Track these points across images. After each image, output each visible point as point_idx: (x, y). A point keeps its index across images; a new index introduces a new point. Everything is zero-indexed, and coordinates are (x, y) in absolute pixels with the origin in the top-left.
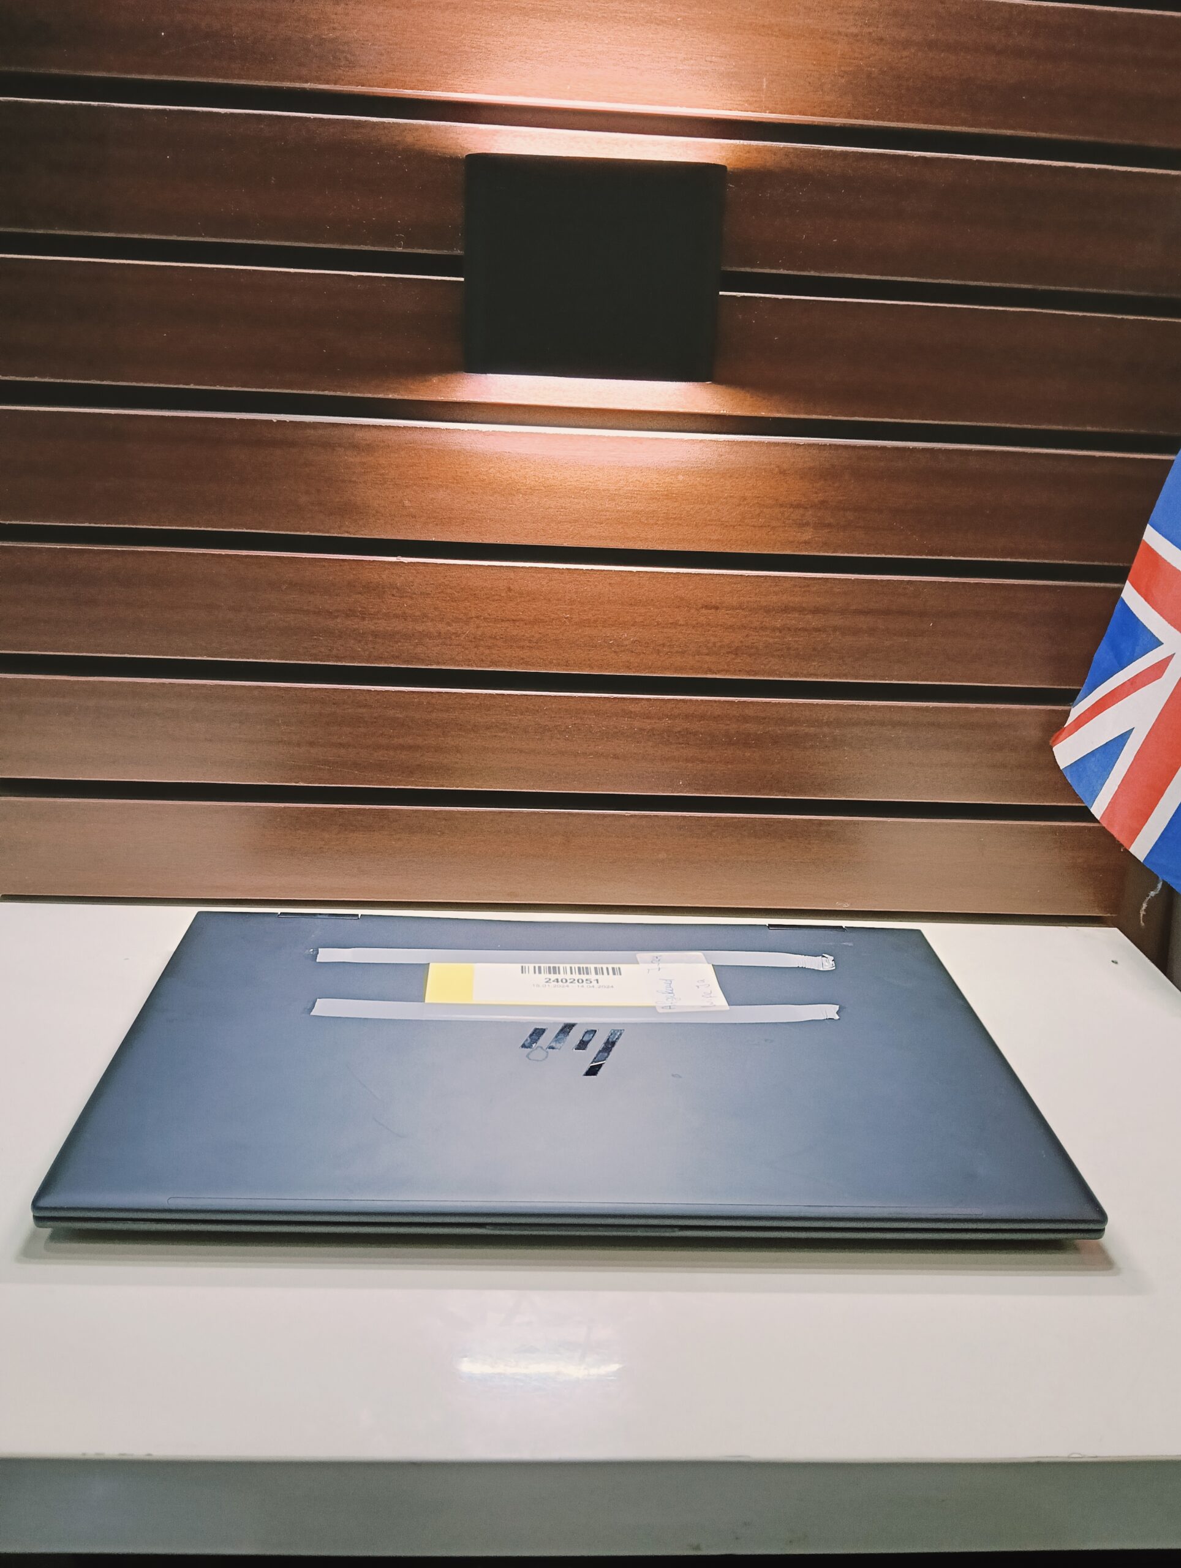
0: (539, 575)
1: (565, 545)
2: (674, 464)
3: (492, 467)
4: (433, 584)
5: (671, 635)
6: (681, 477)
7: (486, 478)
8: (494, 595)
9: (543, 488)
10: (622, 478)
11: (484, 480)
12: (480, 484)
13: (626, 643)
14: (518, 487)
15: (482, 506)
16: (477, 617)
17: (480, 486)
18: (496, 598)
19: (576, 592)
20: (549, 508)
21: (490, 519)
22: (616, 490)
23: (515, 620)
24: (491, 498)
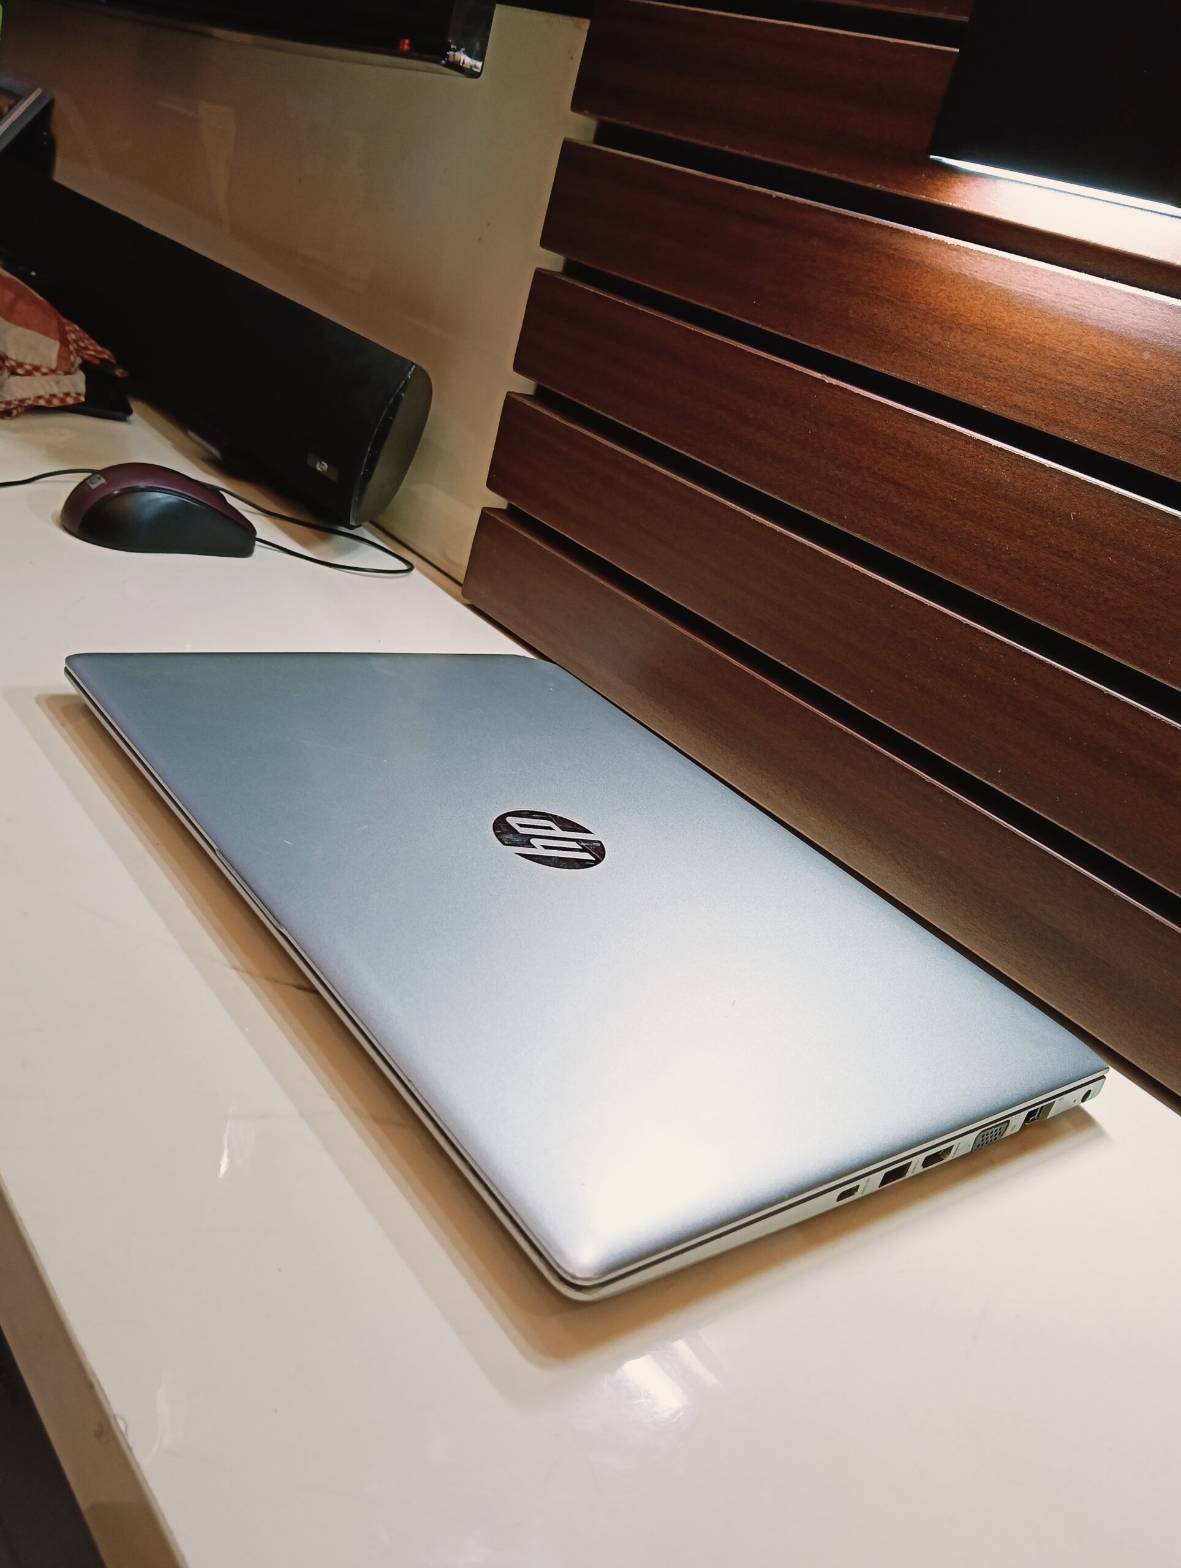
0: (944, 437)
1: (984, 407)
3: (943, 289)
4: (842, 415)
5: (1059, 567)
7: (933, 301)
8: (892, 447)
9: (985, 329)
10: (1077, 338)
12: (924, 308)
13: (1004, 557)
14: (960, 321)
15: (918, 335)
16: (867, 469)
18: (893, 451)
19: (974, 472)
20: (983, 356)
21: (920, 353)
22: (1064, 352)
23: (901, 485)
24: (930, 328)
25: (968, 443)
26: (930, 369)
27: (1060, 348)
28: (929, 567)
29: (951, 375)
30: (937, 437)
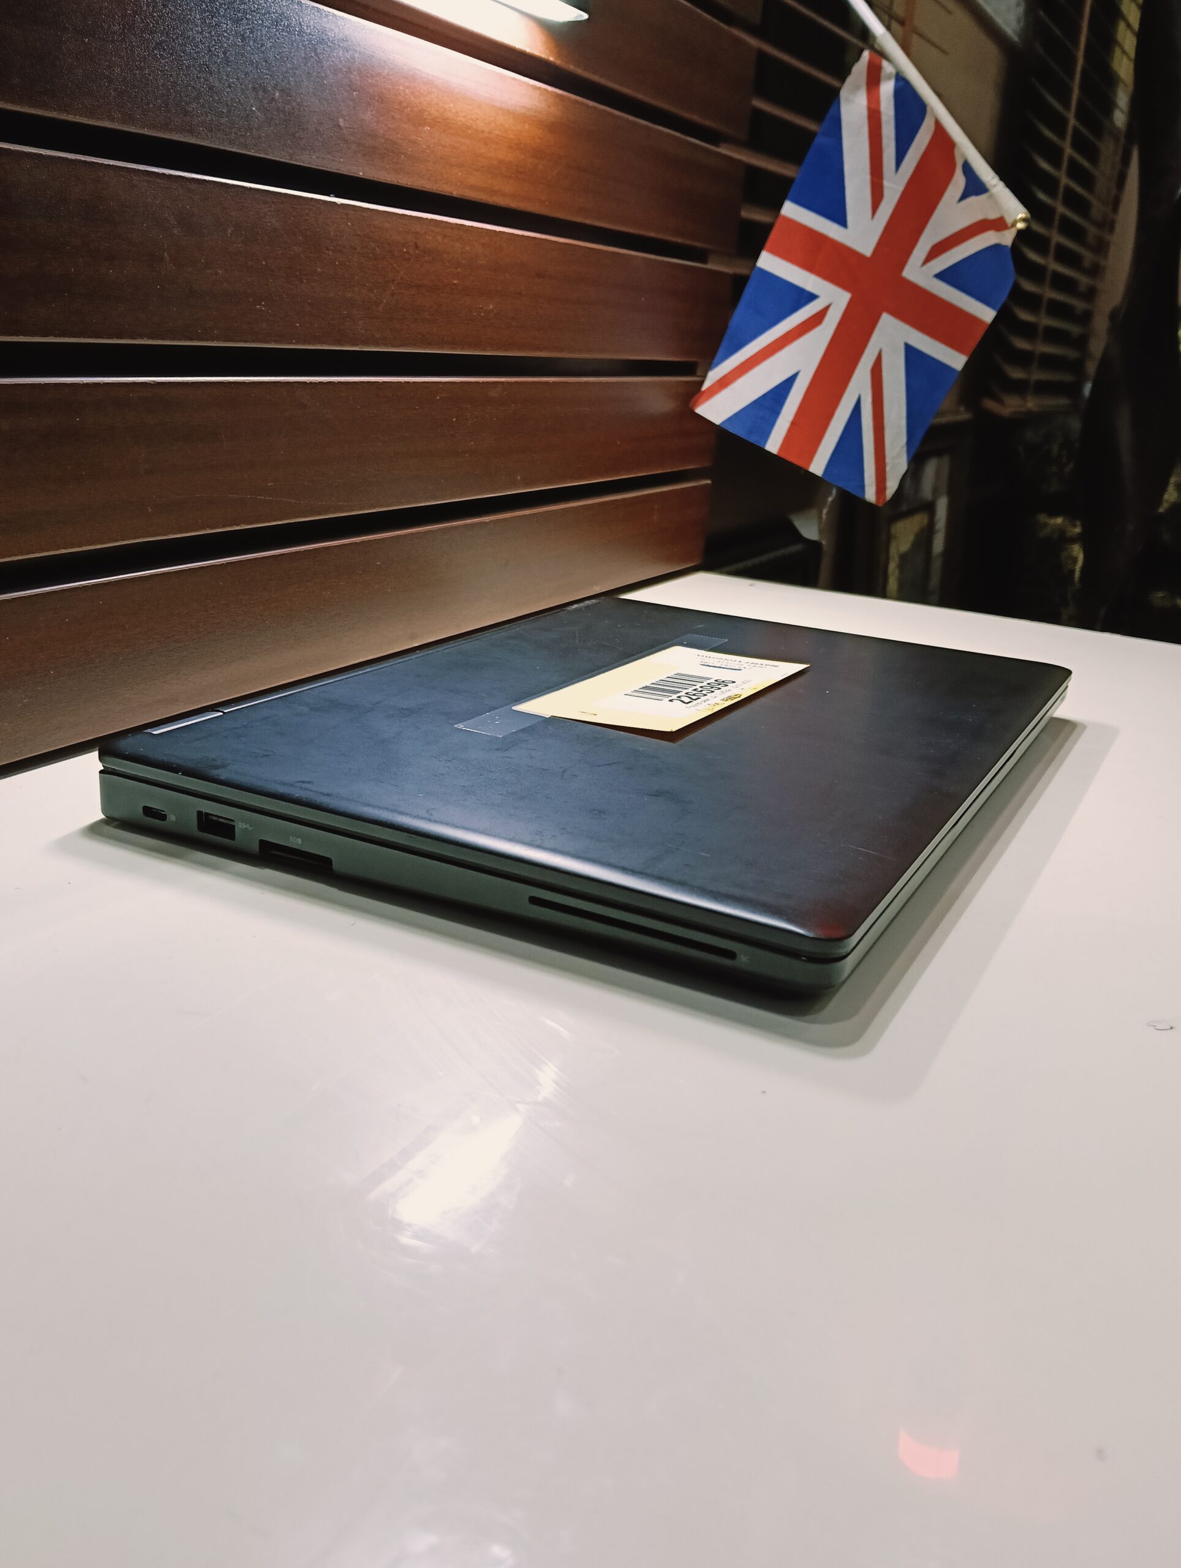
0: (437, 230)
1: (455, 194)
2: (523, 111)
3: (409, 86)
4: (359, 235)
5: (518, 306)
6: (527, 126)
7: (403, 99)
8: (405, 253)
9: (442, 121)
10: (492, 119)
11: (401, 103)
12: (398, 107)
13: (491, 315)
14: (425, 117)
15: (399, 136)
16: (393, 281)
17: (399, 110)
18: (407, 256)
19: (462, 253)
20: (446, 146)
21: (404, 154)
22: (489, 133)
23: (418, 286)
24: (406, 126)
25: (452, 228)
26: (414, 168)
27: (487, 130)
28: (452, 349)
29: (428, 170)
30: (432, 231)
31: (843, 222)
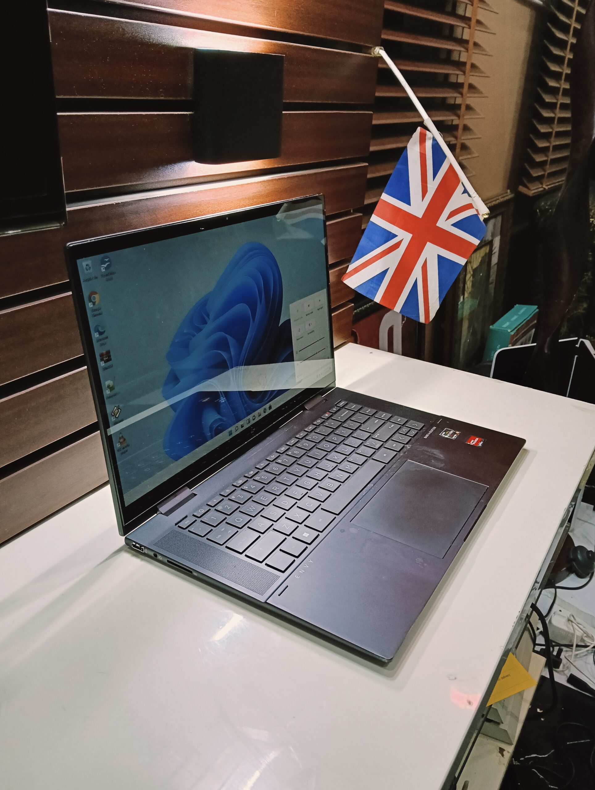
31: (409, 203)
